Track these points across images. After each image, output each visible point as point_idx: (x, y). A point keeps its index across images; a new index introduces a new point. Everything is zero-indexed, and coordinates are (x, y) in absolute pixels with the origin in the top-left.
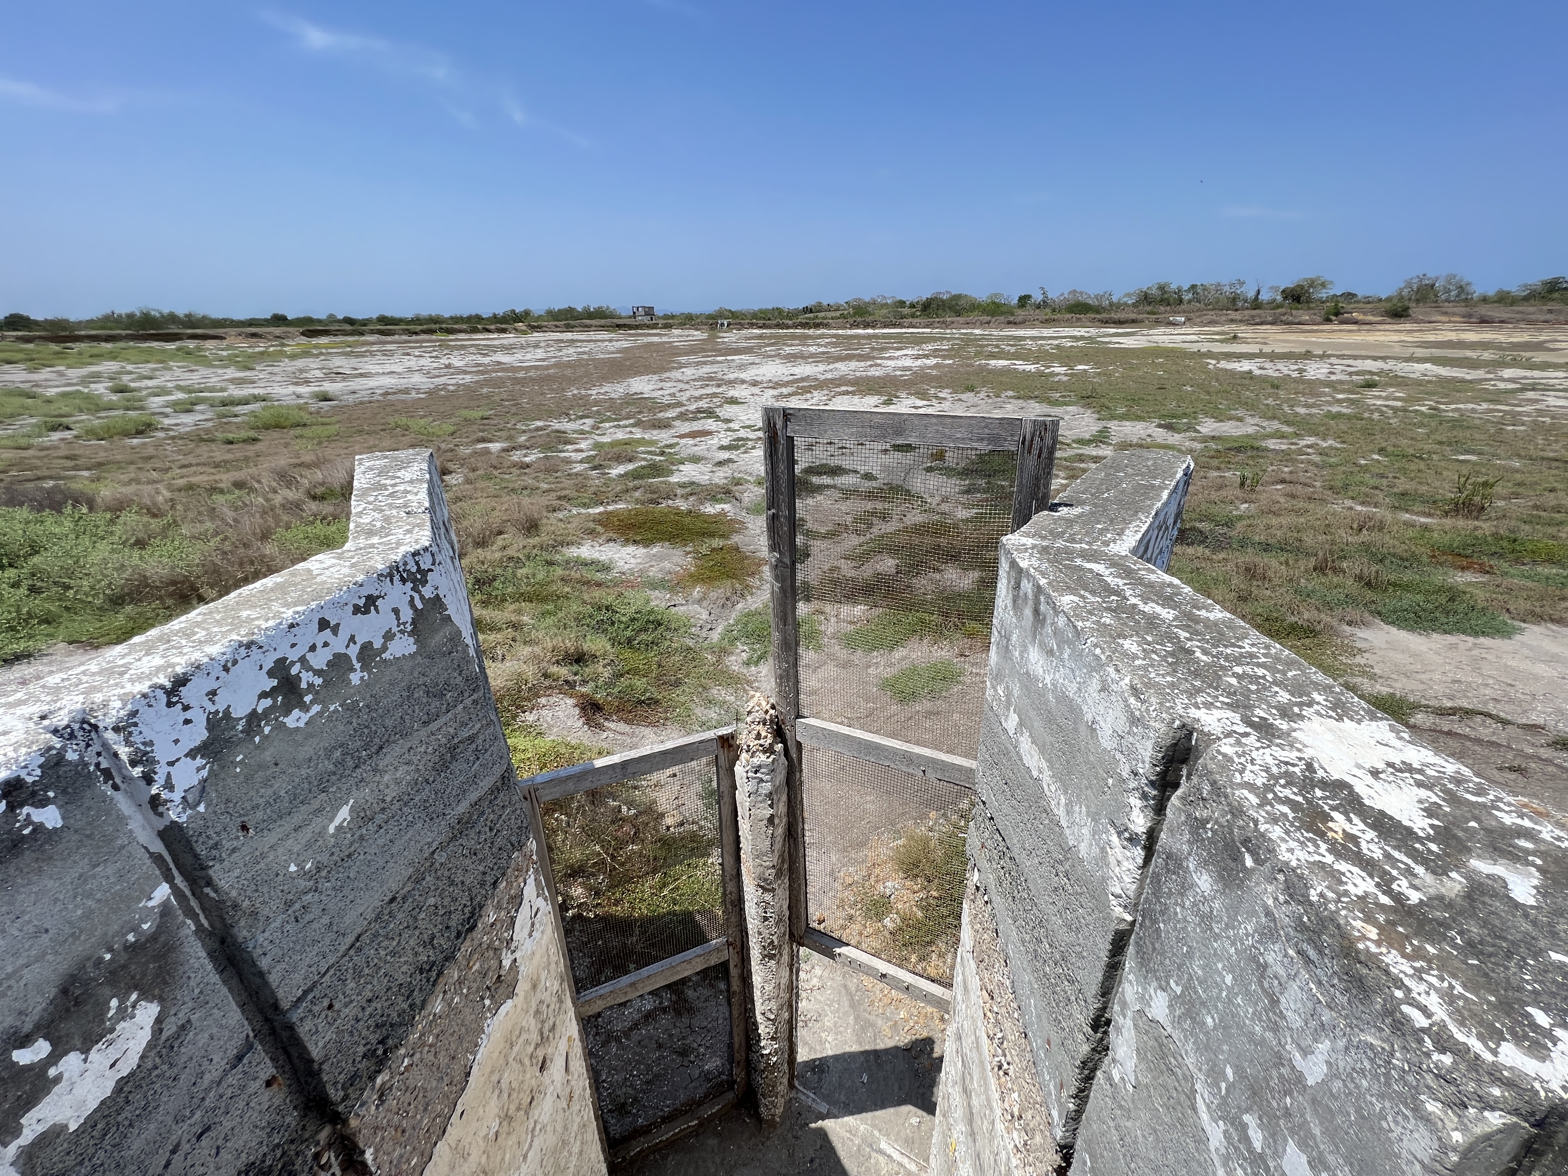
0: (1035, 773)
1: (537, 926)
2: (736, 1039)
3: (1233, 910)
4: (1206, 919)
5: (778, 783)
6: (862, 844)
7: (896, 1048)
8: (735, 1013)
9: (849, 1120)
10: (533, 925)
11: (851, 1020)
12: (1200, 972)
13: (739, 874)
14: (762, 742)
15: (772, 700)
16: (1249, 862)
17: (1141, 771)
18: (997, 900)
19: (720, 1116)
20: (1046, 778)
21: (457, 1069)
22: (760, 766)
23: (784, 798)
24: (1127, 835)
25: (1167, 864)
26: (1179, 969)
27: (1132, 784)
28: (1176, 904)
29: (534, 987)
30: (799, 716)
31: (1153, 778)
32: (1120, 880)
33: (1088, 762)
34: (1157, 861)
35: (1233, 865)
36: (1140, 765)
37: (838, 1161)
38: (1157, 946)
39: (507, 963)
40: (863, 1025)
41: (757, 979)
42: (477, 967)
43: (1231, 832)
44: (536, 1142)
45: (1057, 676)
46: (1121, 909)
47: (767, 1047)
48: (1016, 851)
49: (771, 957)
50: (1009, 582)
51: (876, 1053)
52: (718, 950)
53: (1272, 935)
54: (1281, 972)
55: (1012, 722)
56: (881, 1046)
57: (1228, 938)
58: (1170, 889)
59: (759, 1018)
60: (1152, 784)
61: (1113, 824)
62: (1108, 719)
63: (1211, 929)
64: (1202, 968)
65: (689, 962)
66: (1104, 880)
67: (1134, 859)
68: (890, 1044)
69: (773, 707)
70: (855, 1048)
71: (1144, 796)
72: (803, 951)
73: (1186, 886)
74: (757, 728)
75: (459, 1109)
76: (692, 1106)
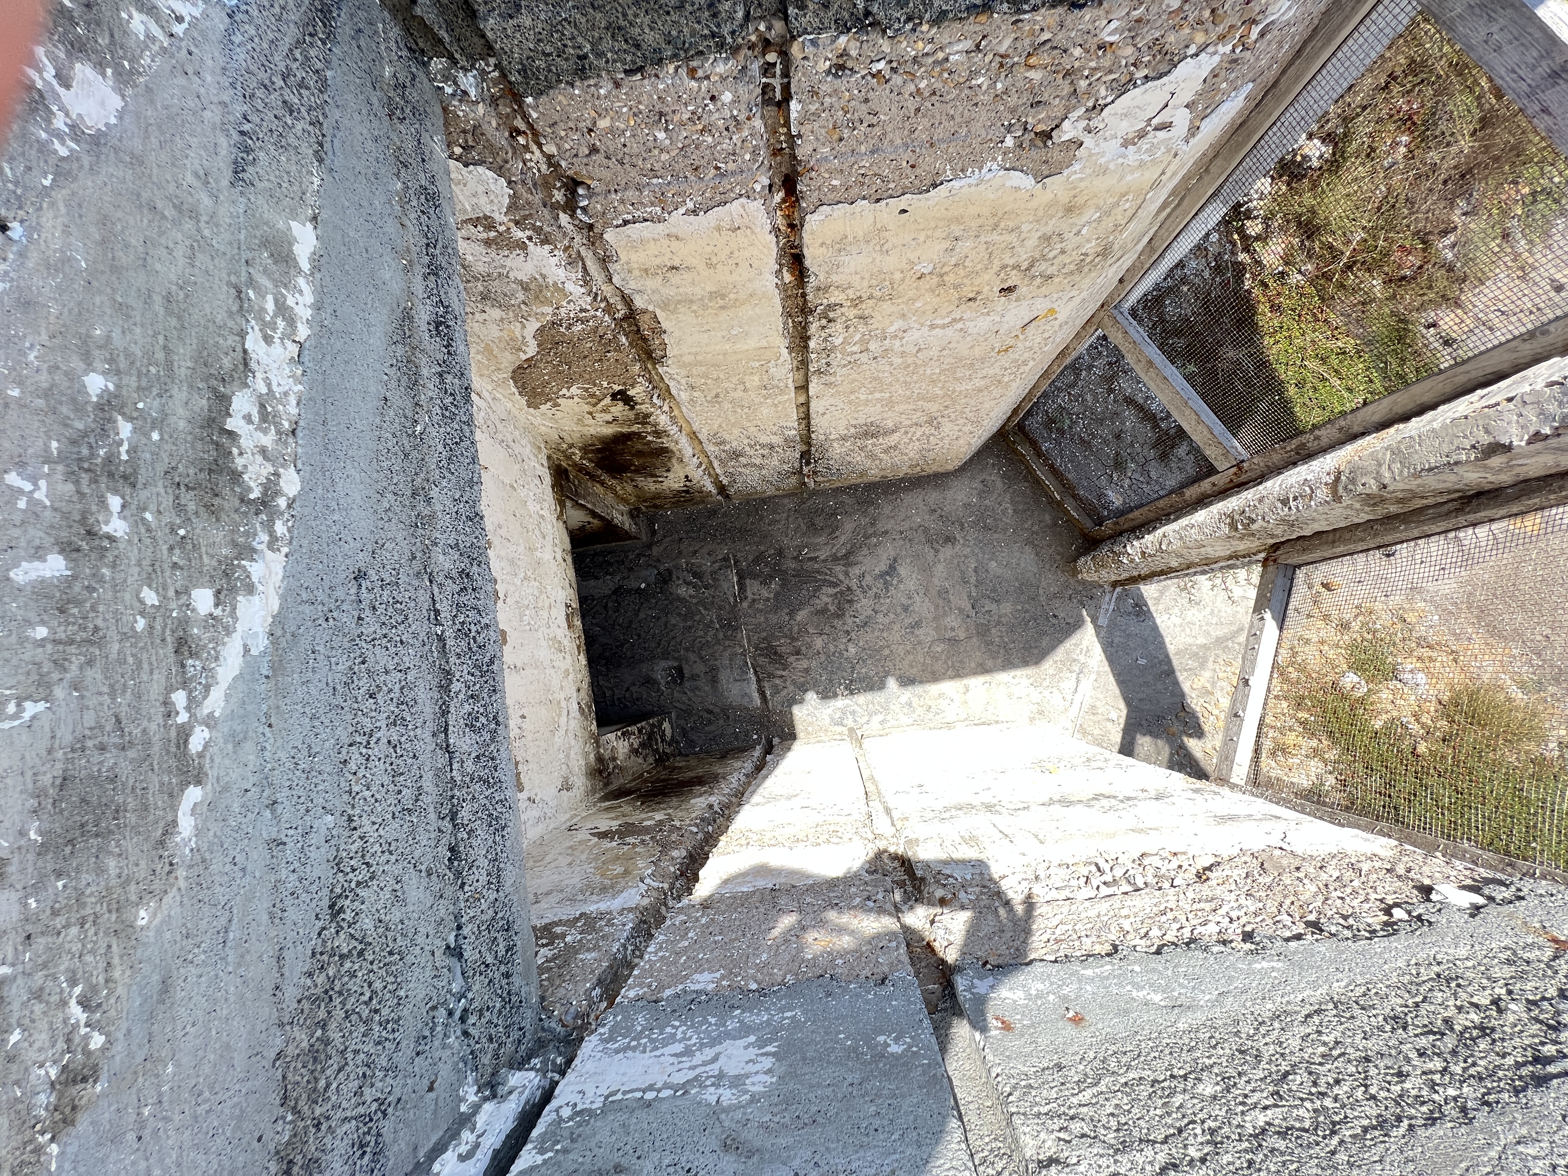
1: (1144, 144)
2: (1136, 513)
7: (1183, 695)
8: (1161, 503)
9: (1097, 650)
10: (1142, 134)
11: (1201, 640)
21: (929, 162)
29: (1069, 210)
39: (1069, 131)
40: (1200, 656)
41: (1201, 516)
42: (1035, 75)
47: (1134, 548)
49: (1233, 526)
51: (1170, 672)
52: (1226, 454)
56: (1181, 677)
59: (1159, 532)
65: (1199, 421)
68: (1186, 687)
70: (1171, 649)
72: (1258, 569)
75: (903, 202)
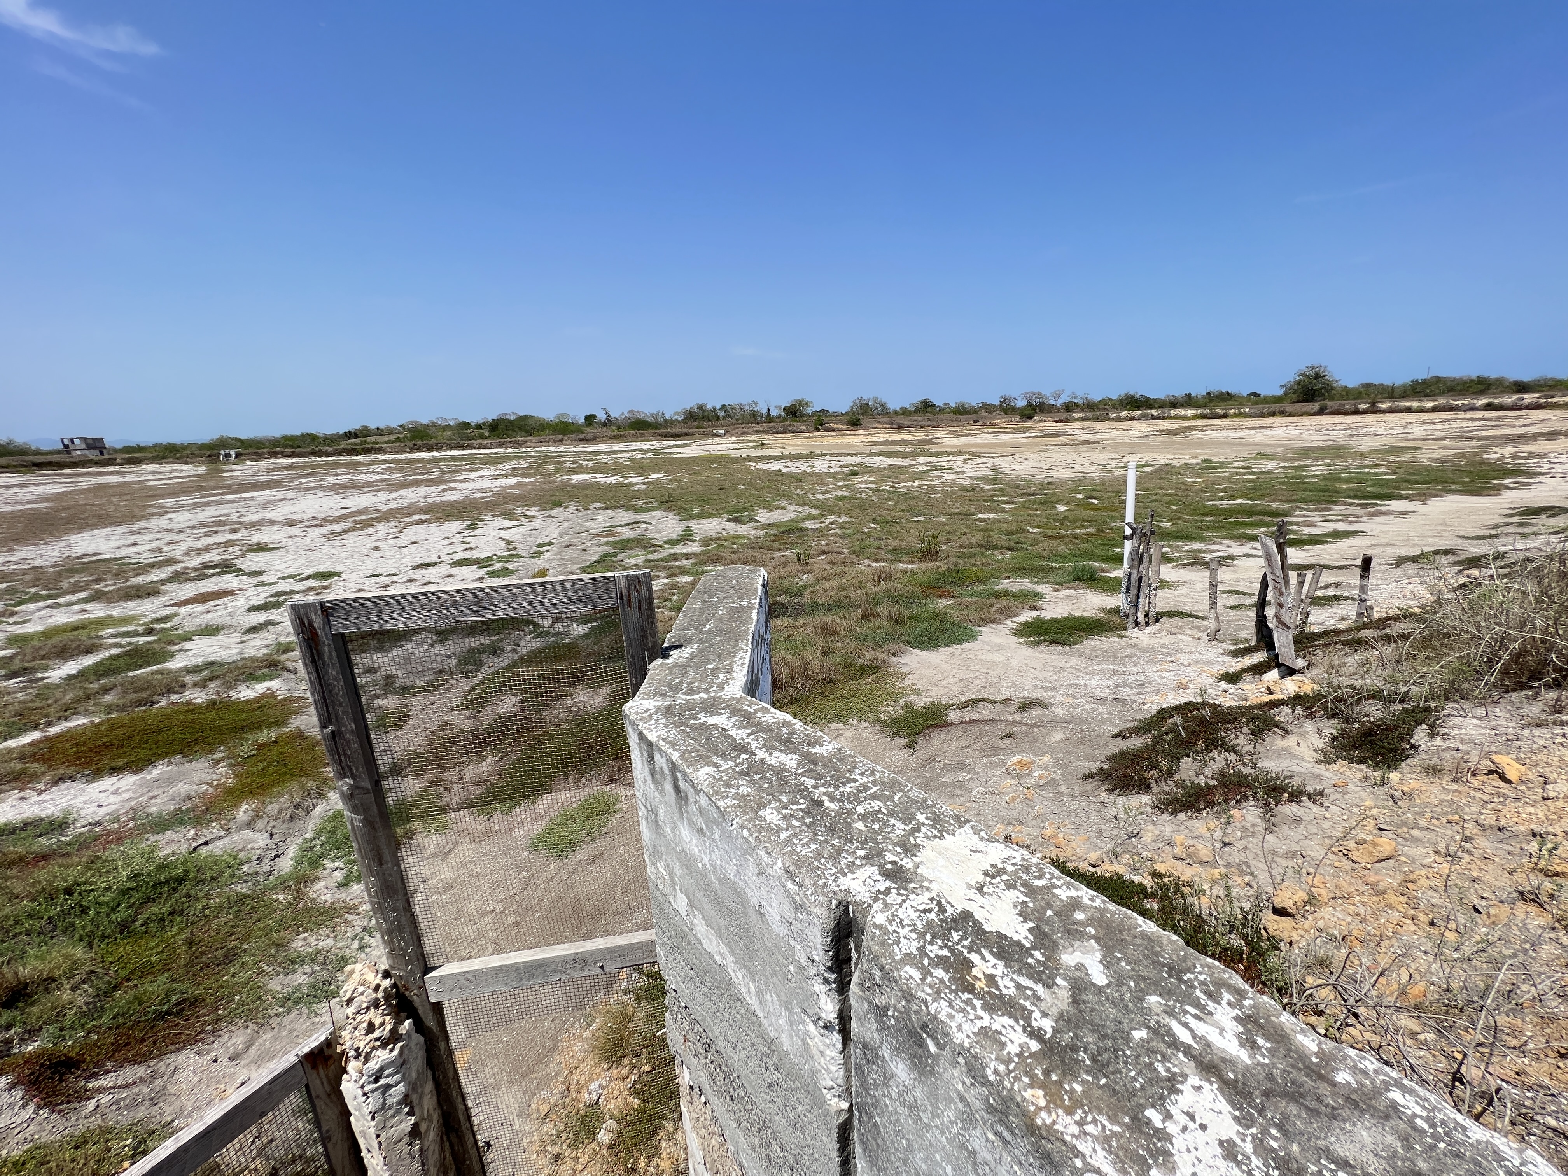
0: (718, 958)
3: (933, 1098)
4: (913, 1108)
5: (414, 1075)
12: (924, 1166)
14: (377, 1034)
16: (933, 1048)
17: (816, 958)
18: (713, 1099)
20: (730, 963)
22: (382, 1069)
23: (429, 1086)
24: (821, 1023)
25: (865, 1054)
27: (813, 971)
28: (884, 1096)
30: (428, 970)
31: (829, 964)
32: (828, 1070)
33: (765, 949)
34: (855, 1051)
35: (920, 1051)
36: (814, 952)
38: (880, 1141)
43: (910, 1019)
45: (713, 857)
46: (836, 1100)
48: (721, 1045)
50: (642, 755)
53: (971, 1120)
54: (989, 1158)
55: (681, 903)
57: (936, 1126)
58: (875, 1080)
60: (830, 969)
61: (805, 1012)
62: (774, 904)
63: (921, 1119)
66: (813, 1073)
67: (834, 1045)
69: (387, 975)
71: (826, 981)
73: (888, 1078)
74: (367, 1017)
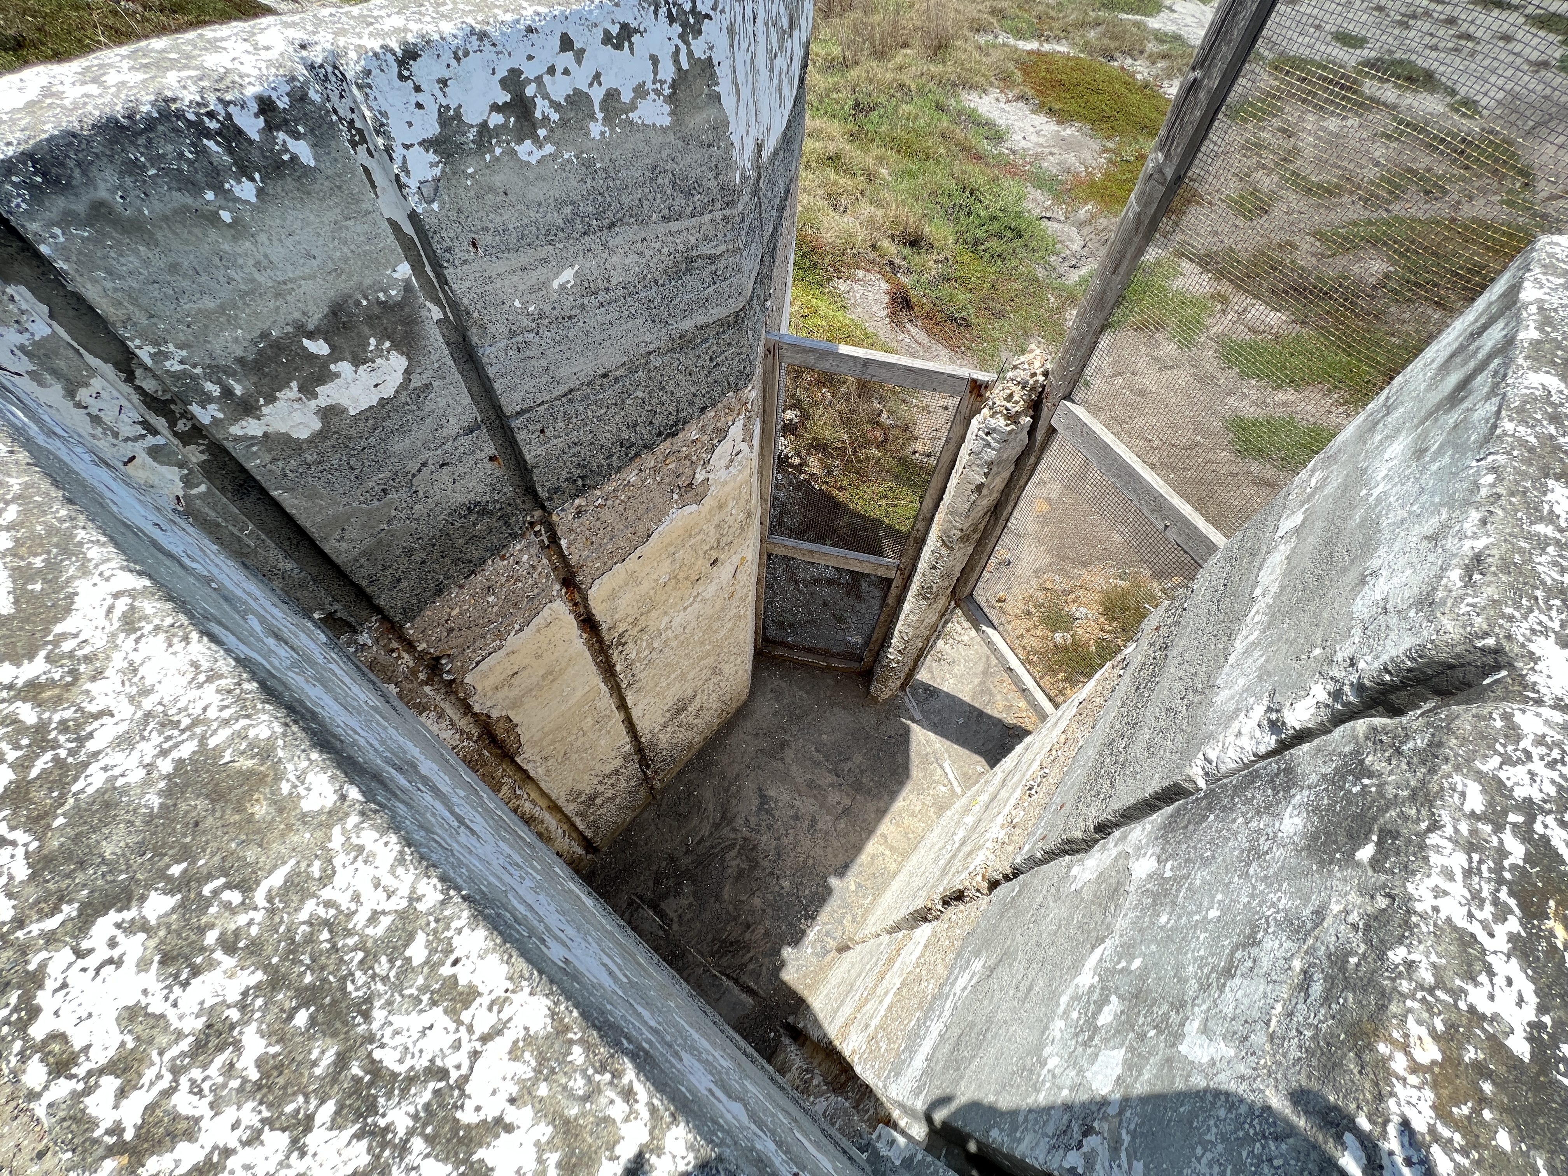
0: (1258, 592)
1: (735, 463)
2: (875, 635)
3: (1287, 874)
4: (1254, 853)
5: (1005, 456)
6: (1085, 564)
7: (1000, 721)
8: (882, 619)
9: (932, 736)
10: (732, 461)
11: (977, 681)
12: (1198, 882)
13: (931, 519)
14: (1009, 405)
15: (1049, 366)
16: (1365, 853)
17: (1362, 665)
18: (1127, 679)
19: (843, 672)
20: (1264, 602)
21: (641, 528)
22: (994, 430)
23: (1006, 475)
24: (1274, 716)
25: (1277, 775)
26: (1186, 861)
27: (1336, 672)
28: (1244, 815)
29: (721, 507)
30: (1068, 397)
31: (1366, 682)
32: (1225, 749)
33: (1317, 615)
34: (1273, 765)
35: (1341, 839)
36: (1369, 658)
37: (907, 750)
38: (1191, 827)
39: (700, 477)
40: (984, 690)
41: (907, 606)
42: (672, 466)
43: (1383, 810)
44: (696, 605)
45: (1394, 490)
46: (1201, 773)
47: (892, 653)
48: (1174, 652)
49: (926, 598)
50: (1476, 321)
51: (981, 714)
52: (888, 568)
53: (1298, 932)
54: (1265, 963)
55: (1292, 521)
56: (988, 711)
57: (1254, 887)
58: (1254, 797)
59: (896, 633)
60: (1359, 688)
61: (1272, 695)
62: (1395, 580)
63: (1248, 865)
64: (1204, 882)
65: (861, 562)
66: (1211, 736)
67: (1258, 743)
68: (996, 714)
69: (1046, 374)
70: (967, 699)
71: (1336, 695)
72: (958, 611)
73: (1269, 809)
74: (1014, 388)
75: (638, 553)
76: (826, 653)
